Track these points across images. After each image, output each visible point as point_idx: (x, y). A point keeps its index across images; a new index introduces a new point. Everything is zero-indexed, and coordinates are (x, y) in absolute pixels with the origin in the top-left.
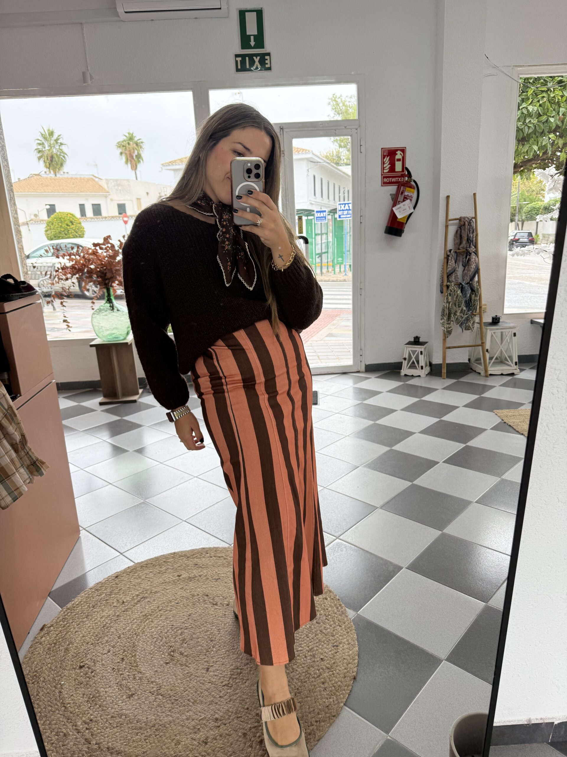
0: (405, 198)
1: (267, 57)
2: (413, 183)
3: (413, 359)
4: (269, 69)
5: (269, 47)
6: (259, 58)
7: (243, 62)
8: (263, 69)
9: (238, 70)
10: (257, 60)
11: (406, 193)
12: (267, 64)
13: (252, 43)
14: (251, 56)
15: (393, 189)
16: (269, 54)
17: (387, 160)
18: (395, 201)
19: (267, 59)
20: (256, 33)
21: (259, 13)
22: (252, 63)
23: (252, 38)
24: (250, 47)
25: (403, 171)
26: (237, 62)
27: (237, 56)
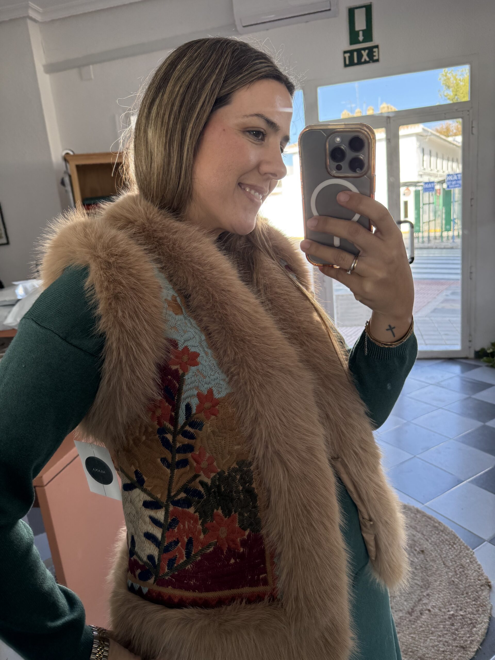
1: (375, 50)
4: (377, 60)
5: (377, 39)
6: (367, 51)
7: (351, 58)
8: (371, 61)
9: (346, 66)
10: (365, 53)
12: (375, 56)
13: (361, 38)
14: (359, 51)
16: (377, 47)
19: (375, 52)
20: (364, 27)
21: (368, 9)
22: (360, 56)
23: (361, 33)
24: (359, 42)
26: (345, 58)
27: (345, 52)
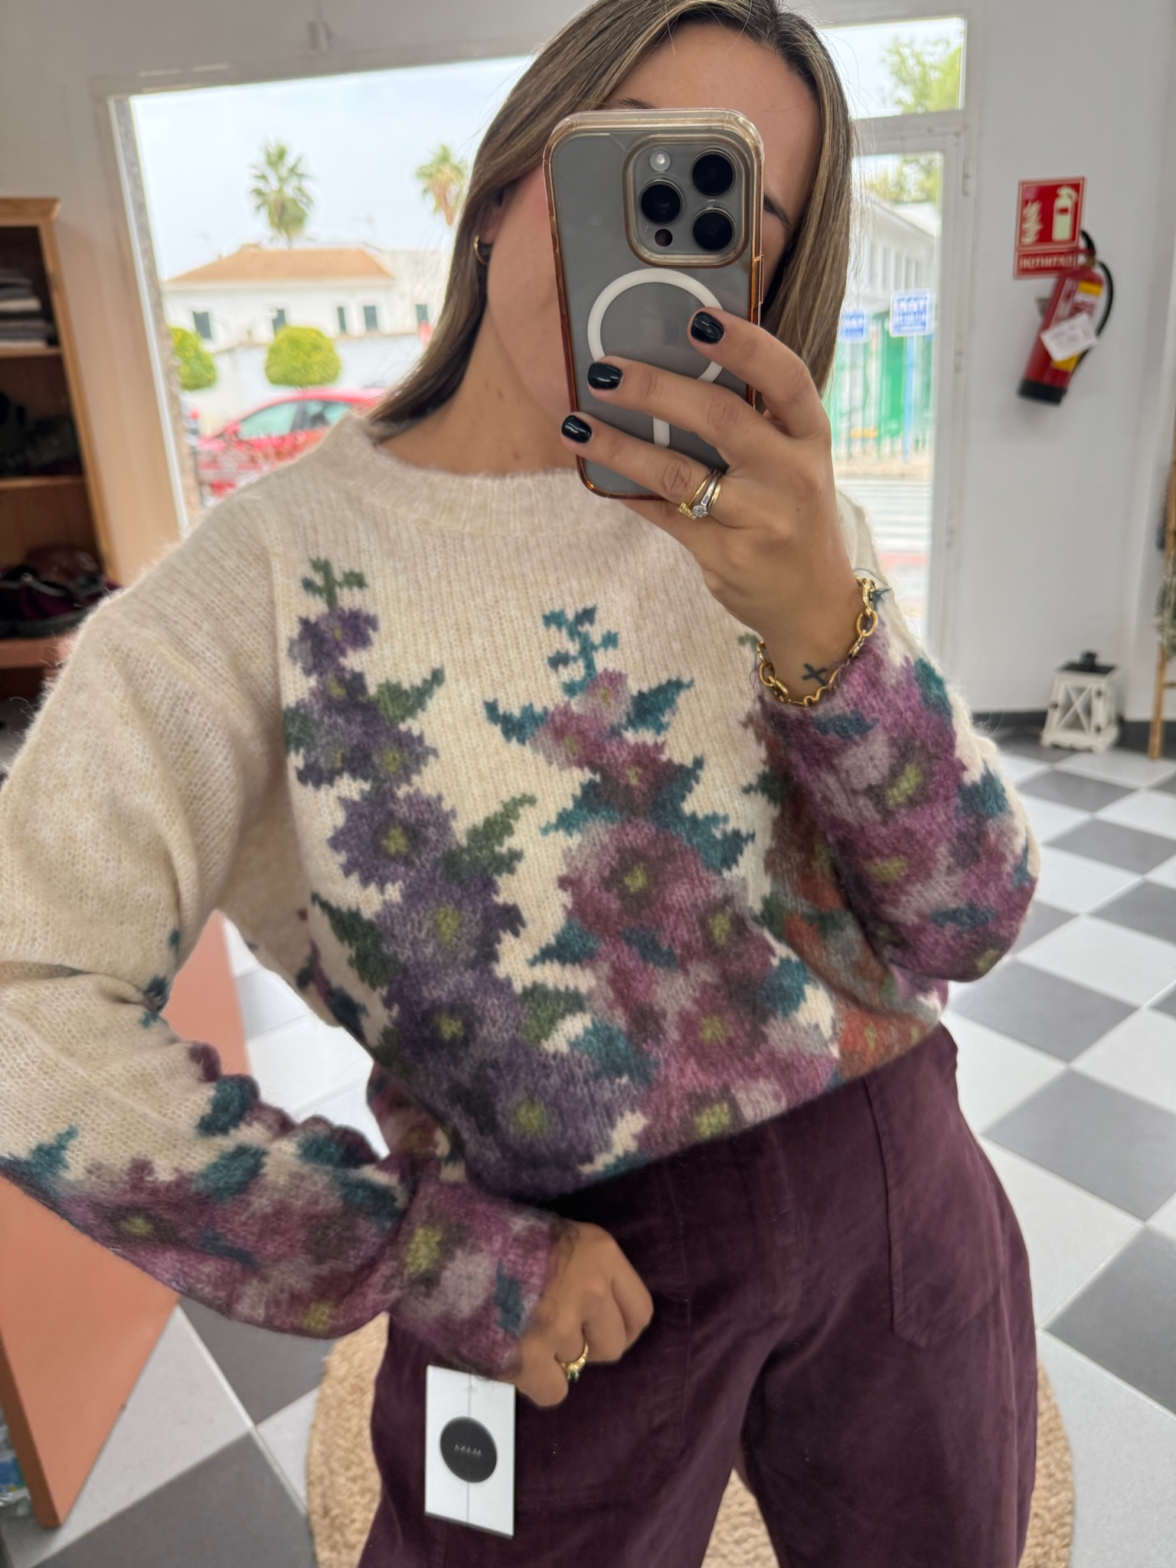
0: (1076, 310)
2: (1098, 271)
3: (1078, 705)
11: (1080, 297)
15: (1044, 285)
17: (1033, 210)
18: (1049, 313)
25: (1073, 238)
